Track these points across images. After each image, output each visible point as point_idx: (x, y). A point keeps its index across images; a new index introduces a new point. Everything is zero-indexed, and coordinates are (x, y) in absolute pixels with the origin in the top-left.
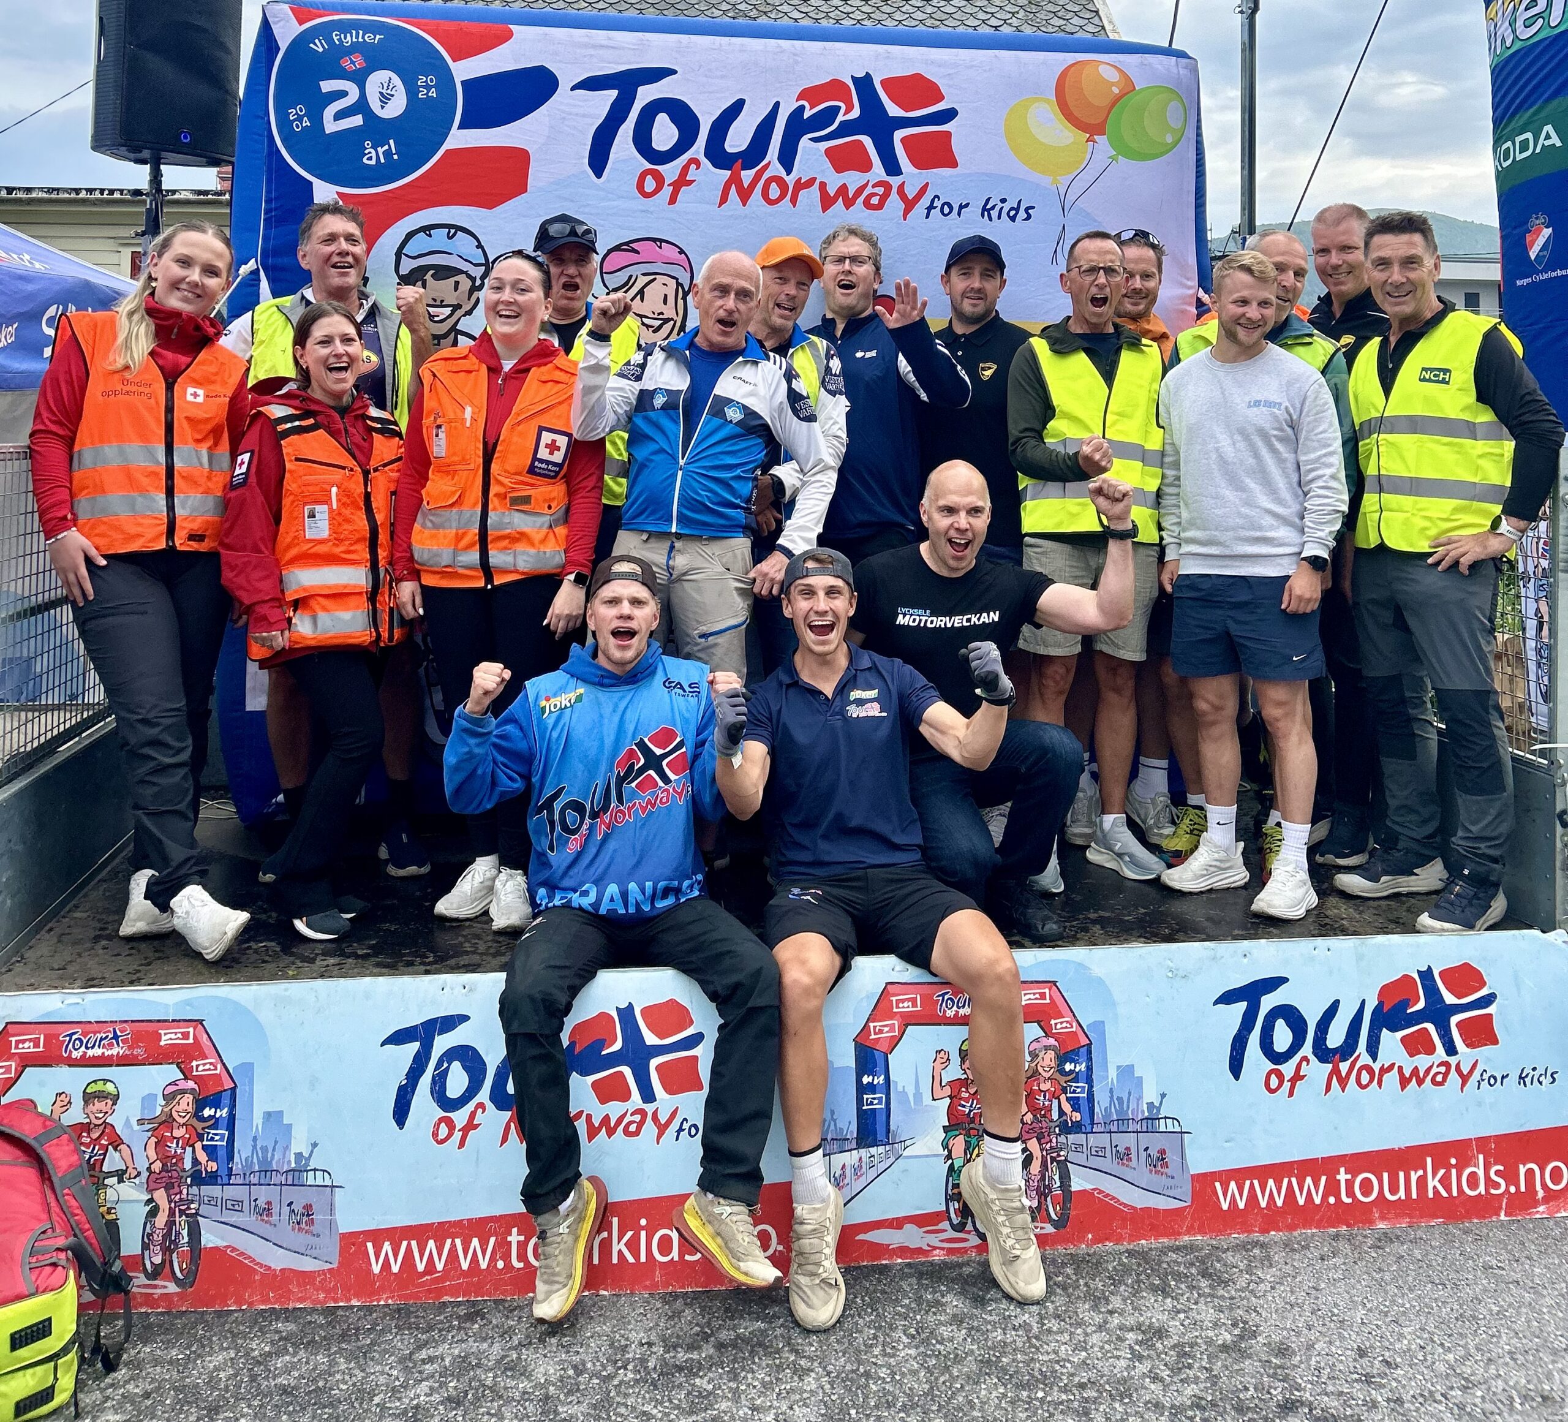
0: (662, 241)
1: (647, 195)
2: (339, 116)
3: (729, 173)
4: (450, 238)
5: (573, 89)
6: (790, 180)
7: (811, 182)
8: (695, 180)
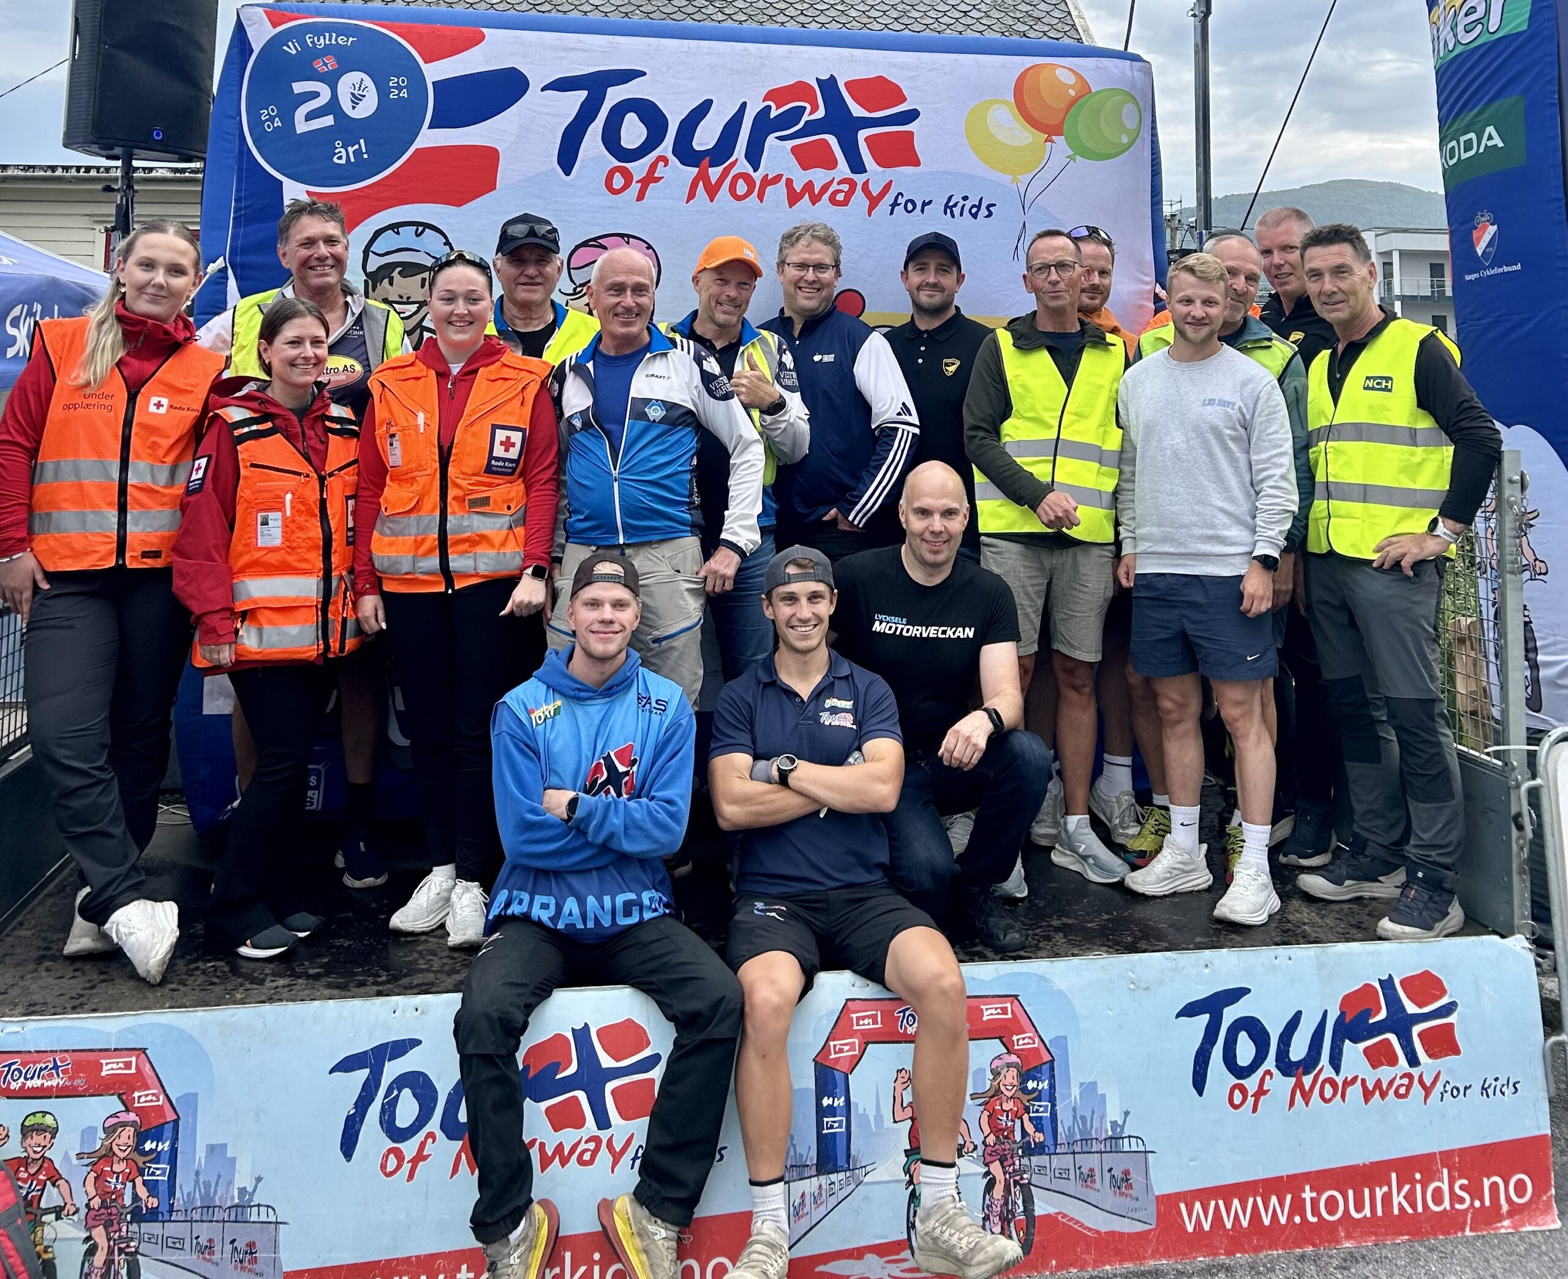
0: (629, 236)
1: (615, 192)
2: (309, 117)
3: (697, 170)
4: (418, 235)
5: (543, 90)
6: (757, 176)
7: (777, 179)
8: (663, 177)
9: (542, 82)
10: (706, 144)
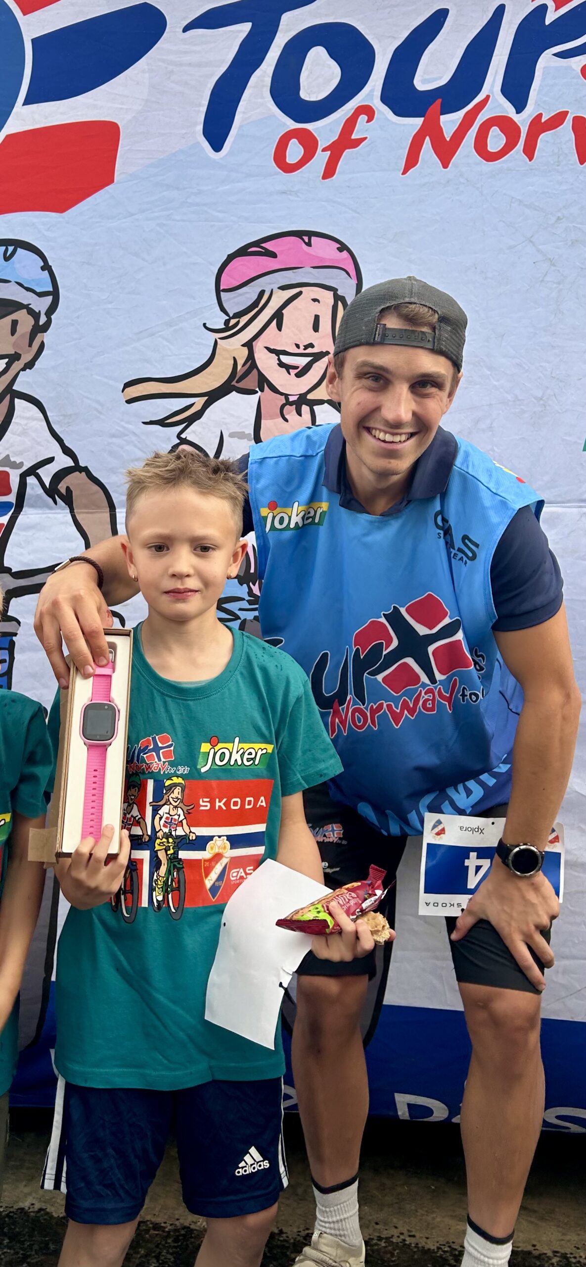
0: (311, 234)
1: (289, 169)
3: (422, 119)
4: (7, 258)
5: (185, 29)
6: (523, 120)
7: (558, 119)
8: (365, 138)
9: (184, 19)
10: (435, 80)
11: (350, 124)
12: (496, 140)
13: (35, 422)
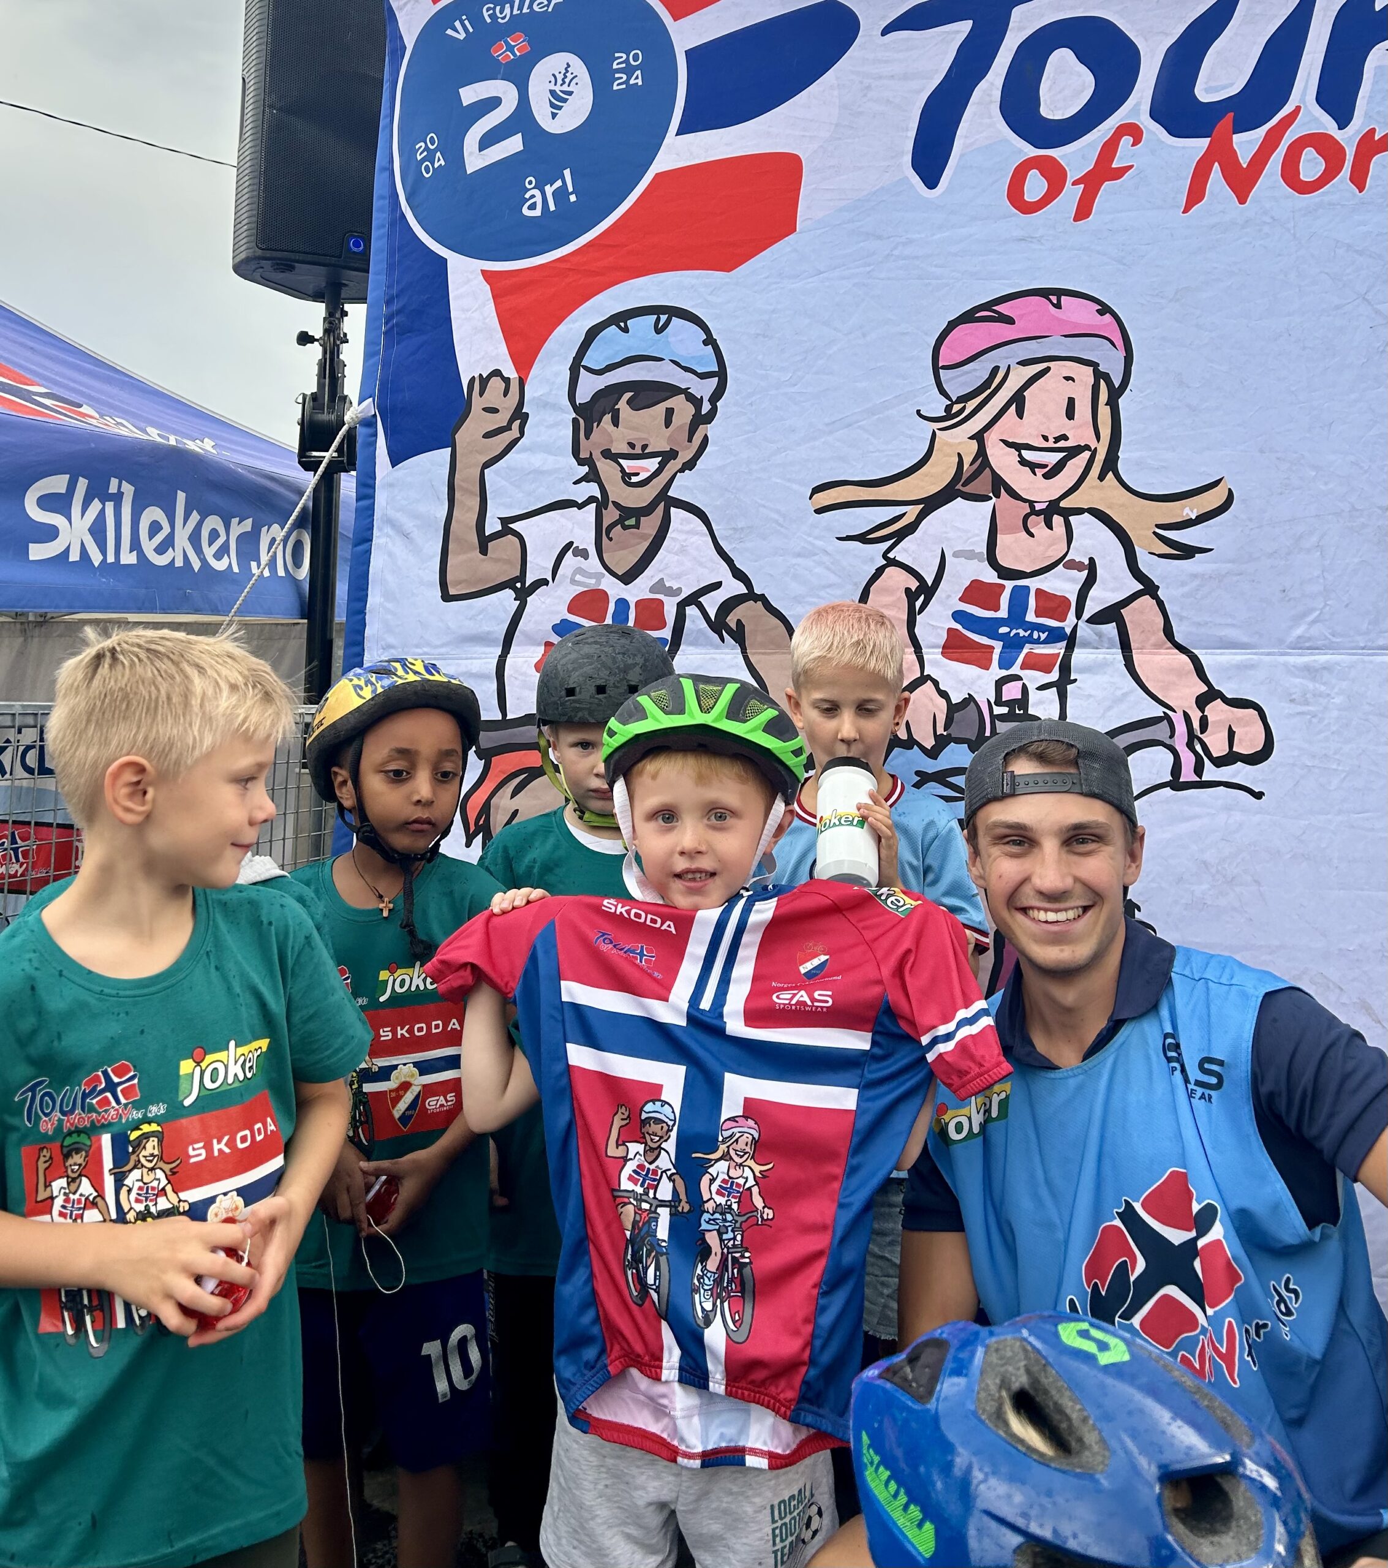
0: (1060, 292)
1: (1028, 208)
2: (486, 142)
3: (1208, 140)
4: (659, 330)
5: (885, 32)
6: (1348, 138)
8: (1131, 167)
9: (883, 18)
10: (1224, 87)
11: (1110, 148)
12: (1311, 165)
13: (696, 537)
